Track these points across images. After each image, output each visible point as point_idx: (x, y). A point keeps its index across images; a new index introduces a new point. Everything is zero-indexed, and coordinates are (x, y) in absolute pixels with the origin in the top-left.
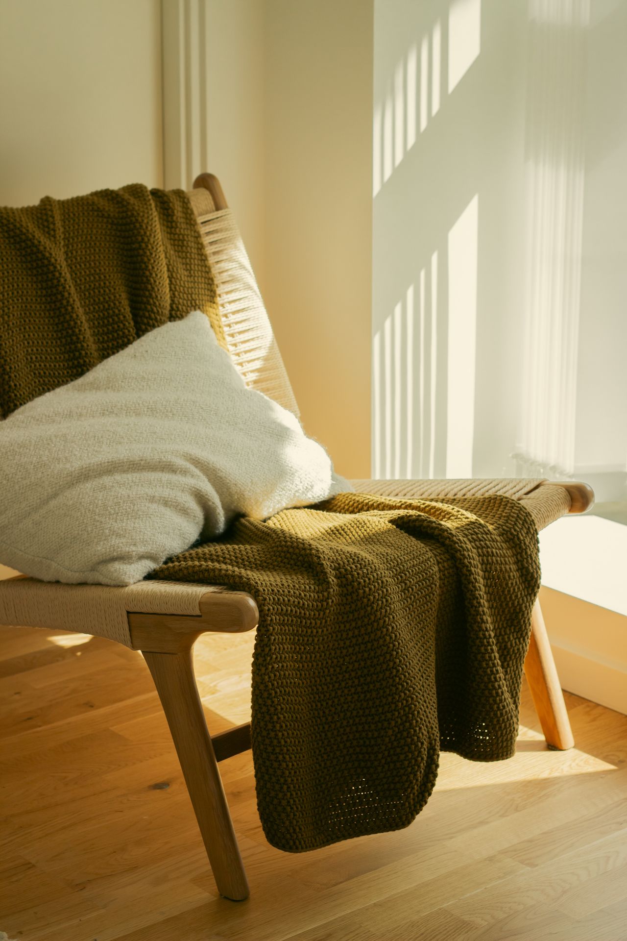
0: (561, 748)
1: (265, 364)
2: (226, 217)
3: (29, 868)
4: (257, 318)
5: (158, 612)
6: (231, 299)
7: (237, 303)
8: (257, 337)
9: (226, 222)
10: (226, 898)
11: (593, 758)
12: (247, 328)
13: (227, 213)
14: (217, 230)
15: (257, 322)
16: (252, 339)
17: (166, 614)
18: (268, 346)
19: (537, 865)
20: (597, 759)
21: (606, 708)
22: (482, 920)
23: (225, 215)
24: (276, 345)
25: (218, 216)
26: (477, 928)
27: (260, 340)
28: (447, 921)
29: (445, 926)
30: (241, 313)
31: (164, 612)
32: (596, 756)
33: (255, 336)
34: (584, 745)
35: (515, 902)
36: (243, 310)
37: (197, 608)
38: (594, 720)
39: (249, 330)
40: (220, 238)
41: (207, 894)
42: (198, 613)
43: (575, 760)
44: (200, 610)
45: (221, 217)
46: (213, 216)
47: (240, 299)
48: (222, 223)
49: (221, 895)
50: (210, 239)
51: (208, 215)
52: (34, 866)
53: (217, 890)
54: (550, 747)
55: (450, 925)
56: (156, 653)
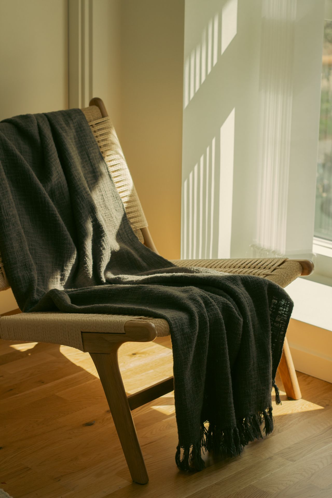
0: (295, 399)
1: (130, 199)
2: (108, 121)
3: (28, 470)
4: (125, 175)
5: (100, 332)
6: (112, 165)
7: (115, 166)
8: (126, 185)
9: (108, 124)
10: (137, 483)
11: (312, 404)
12: (121, 180)
13: (108, 119)
14: (103, 128)
15: (125, 177)
16: (123, 186)
17: (104, 333)
18: (131, 189)
19: (295, 461)
20: (314, 404)
21: (313, 377)
22: (273, 490)
23: (107, 120)
24: (135, 189)
25: (104, 120)
26: (271, 495)
27: (127, 186)
28: (255, 491)
29: (255, 494)
30: (117, 172)
31: (103, 331)
32: (314, 402)
33: (124, 184)
34: (307, 397)
35: (288, 480)
36: (118, 170)
37: (123, 329)
38: (309, 384)
39: (121, 181)
40: (105, 132)
41: (126, 481)
42: (124, 332)
43: (303, 405)
44: (125, 330)
45: (105, 121)
46: (101, 120)
47: (116, 165)
48: (106, 124)
49: (134, 481)
50: (100, 133)
51: (98, 120)
52: (30, 469)
53: (131, 479)
54: (289, 399)
55: (257, 493)
56: (98, 353)
